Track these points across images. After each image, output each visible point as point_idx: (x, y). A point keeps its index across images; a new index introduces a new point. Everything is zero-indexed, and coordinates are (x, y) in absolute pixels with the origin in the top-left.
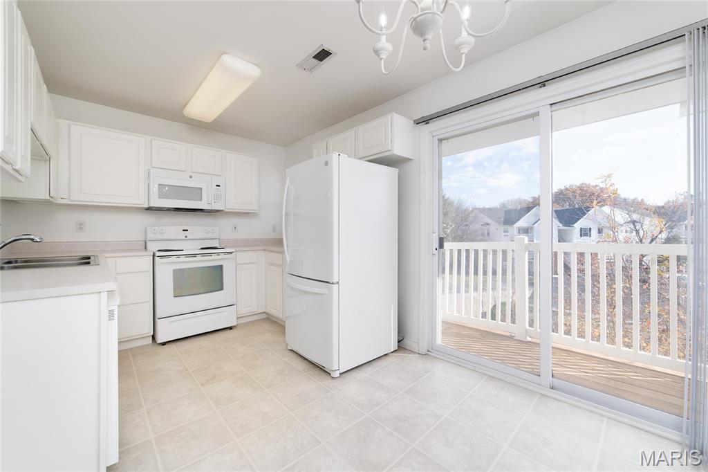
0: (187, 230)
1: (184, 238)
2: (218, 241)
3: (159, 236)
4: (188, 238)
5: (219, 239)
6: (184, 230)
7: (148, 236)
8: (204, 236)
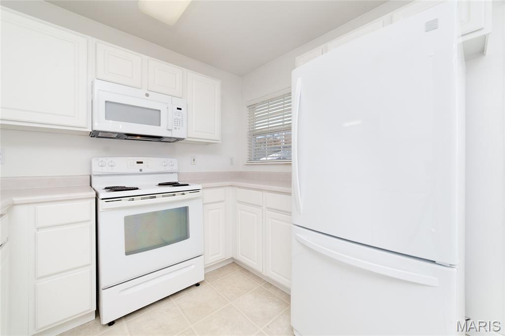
0: (142, 163)
1: (139, 172)
2: (176, 175)
3: (107, 170)
4: (144, 171)
5: (178, 173)
6: (138, 163)
7: (93, 170)
8: (162, 169)
